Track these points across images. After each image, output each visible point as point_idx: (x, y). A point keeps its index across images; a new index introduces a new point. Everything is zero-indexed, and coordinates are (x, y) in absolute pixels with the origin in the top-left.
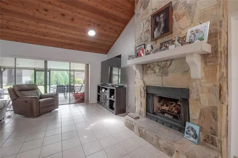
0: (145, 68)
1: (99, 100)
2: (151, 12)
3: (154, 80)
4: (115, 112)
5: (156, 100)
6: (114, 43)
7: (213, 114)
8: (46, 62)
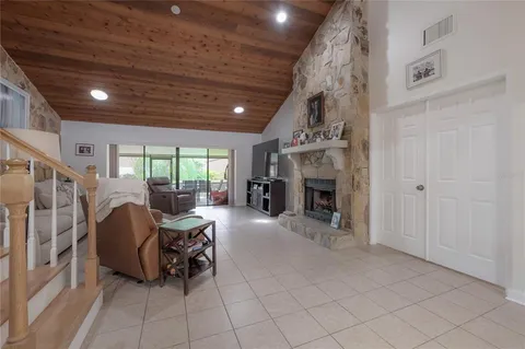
0: (303, 156)
1: (249, 201)
2: (308, 96)
3: (310, 172)
4: (269, 213)
5: (316, 195)
6: (270, 119)
7: (348, 201)
8: (178, 149)
